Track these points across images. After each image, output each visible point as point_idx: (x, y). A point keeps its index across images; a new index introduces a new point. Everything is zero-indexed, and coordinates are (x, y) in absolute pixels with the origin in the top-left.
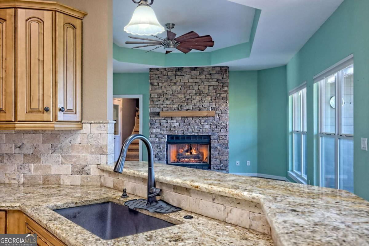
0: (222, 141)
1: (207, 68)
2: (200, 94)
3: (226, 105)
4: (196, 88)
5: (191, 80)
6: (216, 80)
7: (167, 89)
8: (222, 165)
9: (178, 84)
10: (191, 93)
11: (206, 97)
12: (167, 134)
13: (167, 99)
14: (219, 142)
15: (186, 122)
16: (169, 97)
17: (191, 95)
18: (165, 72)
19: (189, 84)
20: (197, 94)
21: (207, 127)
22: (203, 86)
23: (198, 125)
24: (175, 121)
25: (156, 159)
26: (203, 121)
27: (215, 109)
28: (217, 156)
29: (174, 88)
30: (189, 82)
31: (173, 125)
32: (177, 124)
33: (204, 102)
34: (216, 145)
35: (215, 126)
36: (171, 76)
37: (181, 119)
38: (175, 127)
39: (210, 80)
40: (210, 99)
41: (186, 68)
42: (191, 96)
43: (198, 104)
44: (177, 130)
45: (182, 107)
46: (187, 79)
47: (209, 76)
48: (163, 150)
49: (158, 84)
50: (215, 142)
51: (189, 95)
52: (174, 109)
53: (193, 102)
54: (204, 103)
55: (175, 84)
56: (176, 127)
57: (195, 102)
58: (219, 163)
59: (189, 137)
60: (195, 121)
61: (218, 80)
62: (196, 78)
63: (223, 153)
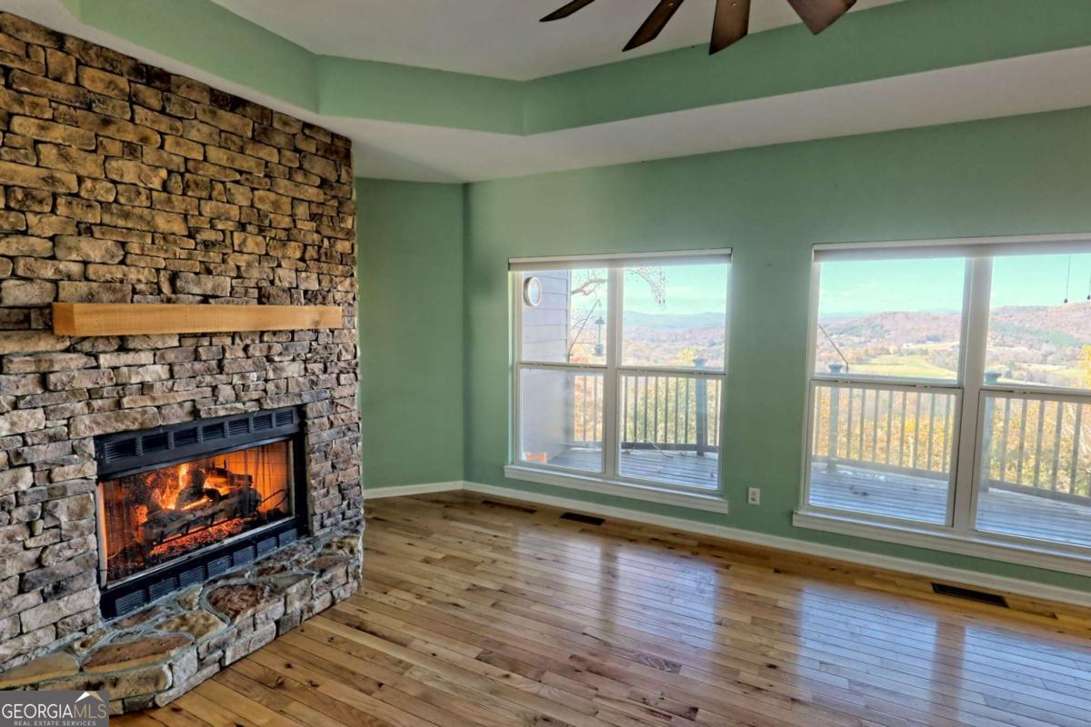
0: (340, 419)
1: (286, 120)
2: (261, 230)
4: (241, 196)
5: (214, 153)
6: (318, 182)
7: (83, 172)
8: (345, 503)
9: (150, 154)
10: (219, 218)
12: (98, 432)
13: (86, 230)
14: (336, 423)
15: (204, 358)
16: (93, 217)
17: (220, 226)
18: (56, 58)
19: (211, 171)
20: (250, 228)
21: (293, 370)
22: (272, 196)
23: (257, 367)
24: (146, 357)
26: (277, 348)
27: (320, 298)
28: (329, 478)
29: (128, 170)
30: (205, 159)
31: (135, 380)
32: (154, 372)
33: (279, 266)
34: (326, 435)
35: (321, 366)
36: (104, 99)
37: (176, 344)
38: (144, 388)
39: (299, 178)
40: (298, 255)
41: (191, 84)
42: (223, 231)
43: (255, 274)
44: (161, 403)
45: (179, 283)
46: (198, 141)
47: (291, 158)
48: (76, 527)
50: (321, 427)
51: (213, 227)
52: (134, 292)
54: (279, 271)
55: (131, 150)
56: (158, 385)
57: (243, 264)
58: (338, 501)
59: (215, 428)
60: (246, 349)
61: (324, 184)
62: (242, 151)
63: (347, 461)
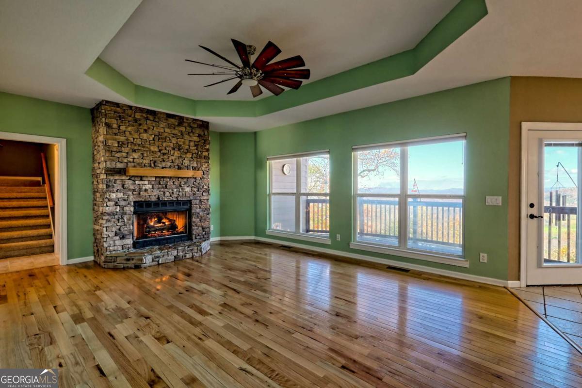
0: (203, 206)
1: (187, 119)
2: (179, 150)
3: (208, 165)
4: (174, 141)
5: (167, 130)
6: (197, 135)
7: (134, 137)
8: (204, 233)
9: (150, 132)
10: (167, 147)
11: (186, 153)
12: (134, 200)
13: (134, 151)
14: (201, 207)
15: (162, 184)
16: (136, 148)
17: (168, 149)
18: (130, 112)
19: (166, 134)
20: (176, 149)
21: (188, 189)
22: (183, 140)
23: (177, 188)
24: (146, 182)
26: (183, 183)
27: (197, 169)
28: (199, 224)
29: (145, 136)
30: (164, 132)
31: (144, 188)
32: (149, 187)
33: (184, 159)
34: (198, 210)
35: (197, 189)
36: (140, 120)
37: (154, 179)
38: (146, 190)
39: (191, 134)
40: (190, 156)
41: (161, 113)
42: (168, 150)
43: (177, 161)
44: (150, 194)
45: (156, 164)
46: (162, 127)
47: (189, 129)
48: (128, 223)
49: (119, 127)
50: (196, 208)
51: (166, 149)
52: (145, 166)
53: (171, 158)
54: (184, 161)
55: (146, 131)
56: (149, 190)
57: (173, 159)
58: (201, 231)
59: (164, 203)
60: (173, 182)
61: (199, 136)
62: (174, 128)
63: (205, 220)
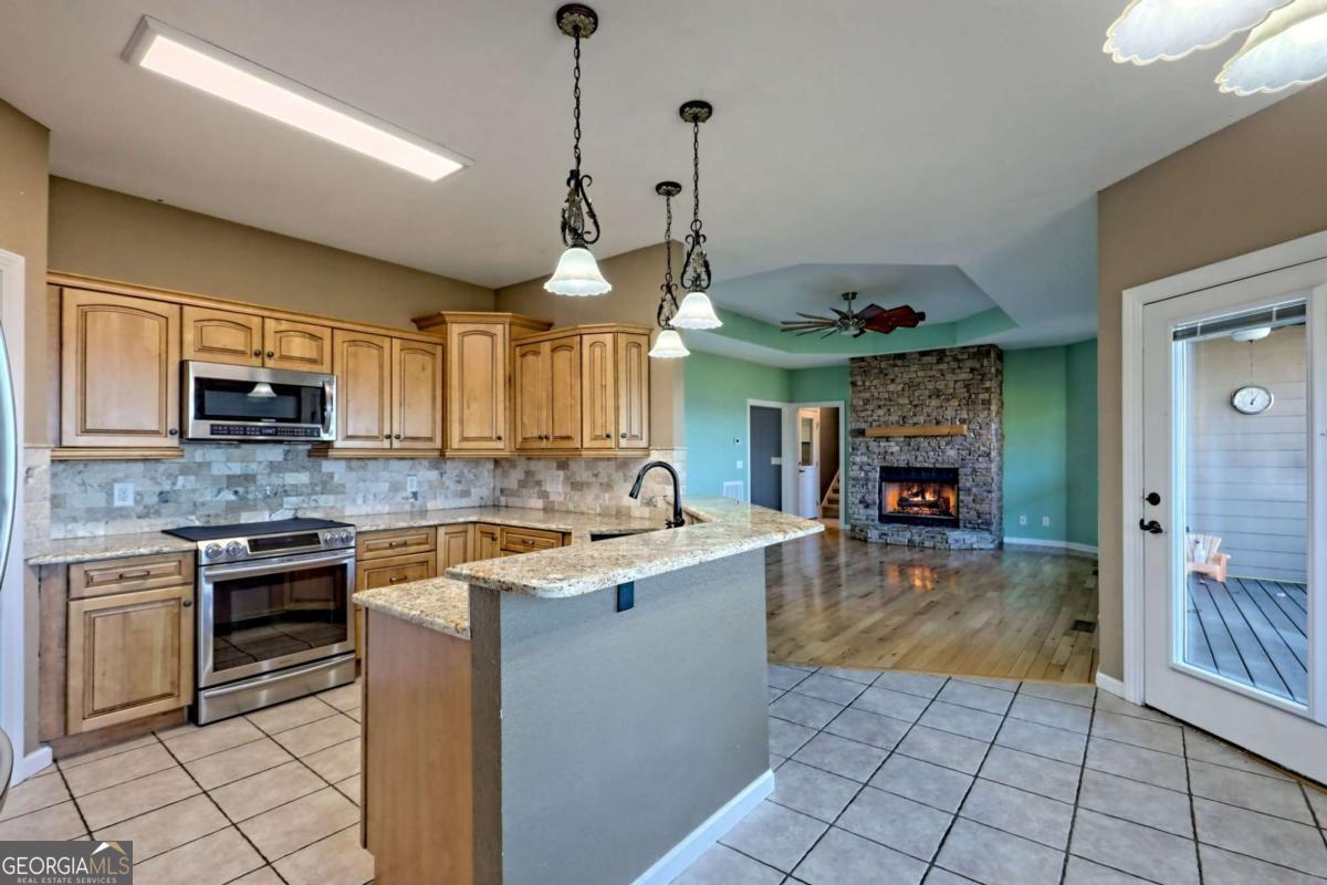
0: (979, 479)
1: (951, 350)
2: (938, 396)
3: (989, 414)
4: (931, 386)
5: (921, 374)
6: (969, 370)
7: (880, 391)
8: (980, 521)
9: (898, 381)
10: (921, 396)
11: (948, 400)
12: (880, 465)
13: (879, 407)
15: (912, 445)
16: (882, 403)
18: (875, 363)
19: (918, 380)
20: (933, 397)
21: (951, 453)
22: (944, 382)
23: (934, 450)
24: (892, 444)
25: (861, 506)
26: (943, 443)
27: (968, 421)
28: (971, 505)
29: (892, 387)
30: (917, 376)
31: (890, 451)
32: (896, 449)
33: (946, 410)
34: (968, 484)
35: (968, 452)
36: (886, 369)
37: (903, 440)
38: (892, 453)
39: (958, 371)
40: (957, 404)
41: (911, 353)
42: (922, 400)
43: (934, 414)
44: (897, 459)
45: (905, 420)
46: (914, 372)
47: (954, 365)
49: (864, 382)
50: (967, 480)
51: (919, 399)
52: (892, 424)
53: (926, 410)
54: (946, 412)
55: (893, 381)
56: (896, 453)
57: (930, 411)
58: (976, 518)
60: (929, 443)
61: (972, 370)
62: (931, 369)
63: (983, 500)
